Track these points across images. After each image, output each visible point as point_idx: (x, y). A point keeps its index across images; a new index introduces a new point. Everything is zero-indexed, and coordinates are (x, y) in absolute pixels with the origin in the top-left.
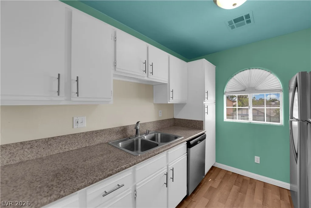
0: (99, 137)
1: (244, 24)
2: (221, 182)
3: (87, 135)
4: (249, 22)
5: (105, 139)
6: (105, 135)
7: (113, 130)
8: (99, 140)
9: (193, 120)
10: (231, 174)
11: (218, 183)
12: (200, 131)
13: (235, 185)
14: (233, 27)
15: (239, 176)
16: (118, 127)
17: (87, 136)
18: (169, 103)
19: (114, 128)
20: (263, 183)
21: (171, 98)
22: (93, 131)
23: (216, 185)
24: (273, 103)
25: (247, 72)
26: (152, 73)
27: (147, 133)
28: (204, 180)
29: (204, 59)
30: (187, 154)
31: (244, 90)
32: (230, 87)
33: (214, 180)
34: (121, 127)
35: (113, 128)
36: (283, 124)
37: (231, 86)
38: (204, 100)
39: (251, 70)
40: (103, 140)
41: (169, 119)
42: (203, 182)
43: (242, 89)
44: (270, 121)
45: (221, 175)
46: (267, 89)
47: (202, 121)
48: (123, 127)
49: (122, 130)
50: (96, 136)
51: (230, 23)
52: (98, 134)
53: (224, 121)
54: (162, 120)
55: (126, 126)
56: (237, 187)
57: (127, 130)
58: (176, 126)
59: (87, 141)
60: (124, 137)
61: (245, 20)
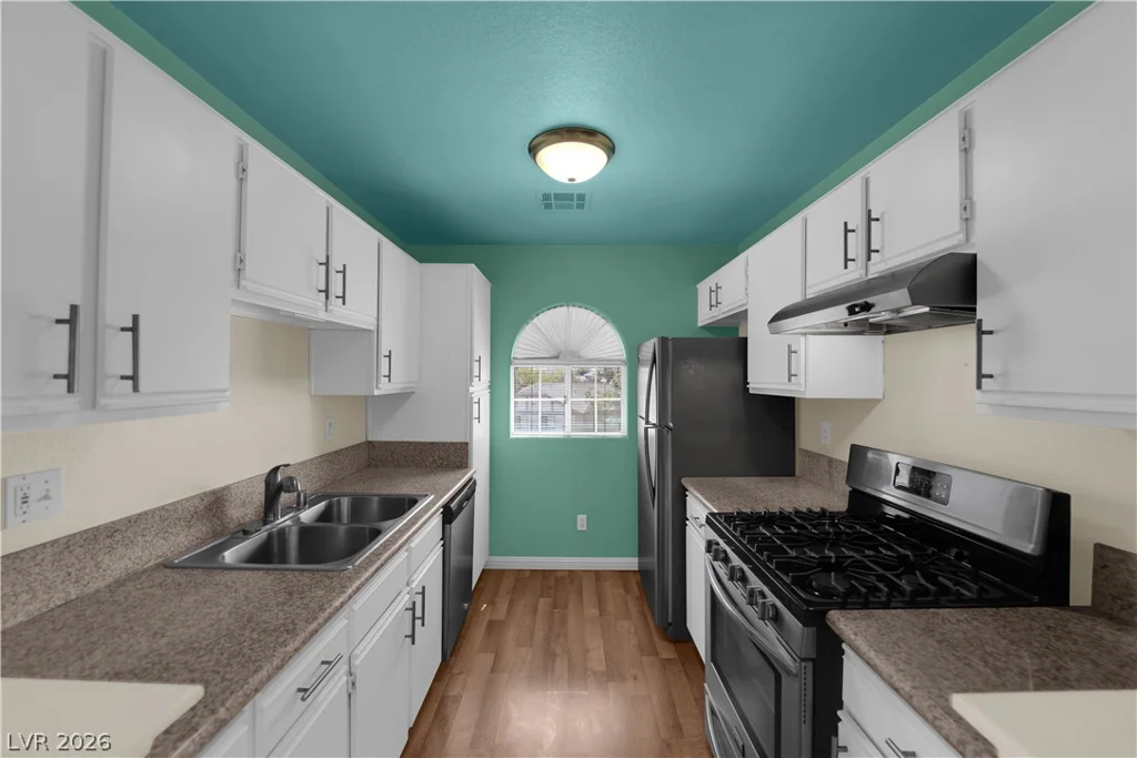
0: (120, 550)
1: (570, 207)
2: (511, 603)
3: (72, 548)
4: (581, 206)
5: (147, 552)
6: (147, 538)
7: (176, 510)
8: (118, 564)
9: (438, 443)
10: (528, 575)
11: (506, 606)
12: (464, 471)
13: (542, 596)
14: (548, 206)
15: (545, 574)
16: (193, 497)
17: (71, 552)
18: (376, 393)
19: (178, 502)
20: (593, 574)
21: (383, 378)
22: (98, 528)
23: (501, 613)
24: (583, 378)
25: (561, 312)
26: (343, 297)
27: (298, 504)
28: (470, 613)
29: (473, 265)
30: (442, 542)
31: (557, 357)
32: (524, 347)
33: (492, 603)
34: (205, 494)
35: (173, 504)
36: (626, 434)
37: (527, 341)
38: (471, 381)
39: (571, 308)
40: (138, 561)
41: (354, 446)
42: (468, 618)
43: (554, 353)
44: (605, 430)
45: (507, 584)
46: (604, 356)
47: (467, 444)
48: (213, 492)
49: (209, 509)
50: (111, 549)
51: (546, 197)
52: (118, 537)
53: (511, 436)
54: (336, 452)
55: (223, 489)
56: (550, 600)
57: (227, 504)
58: (376, 466)
59: (73, 574)
60: (216, 535)
61: (575, 203)
